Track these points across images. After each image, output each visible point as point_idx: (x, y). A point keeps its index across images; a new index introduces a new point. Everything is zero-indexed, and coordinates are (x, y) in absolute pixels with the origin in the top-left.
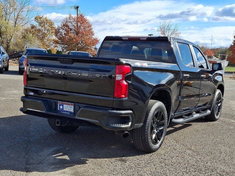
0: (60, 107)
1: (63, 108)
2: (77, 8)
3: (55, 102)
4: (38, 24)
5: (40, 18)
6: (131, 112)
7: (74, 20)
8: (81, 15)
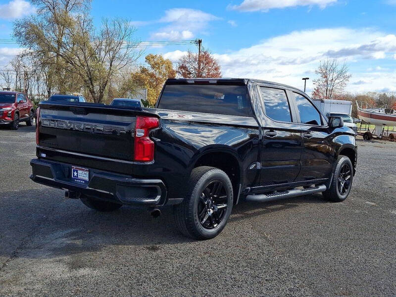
0: (74, 174)
1: (77, 175)
2: (200, 42)
3: (69, 167)
4: (150, 66)
5: (153, 58)
6: (159, 181)
7: (196, 59)
8: (205, 53)
